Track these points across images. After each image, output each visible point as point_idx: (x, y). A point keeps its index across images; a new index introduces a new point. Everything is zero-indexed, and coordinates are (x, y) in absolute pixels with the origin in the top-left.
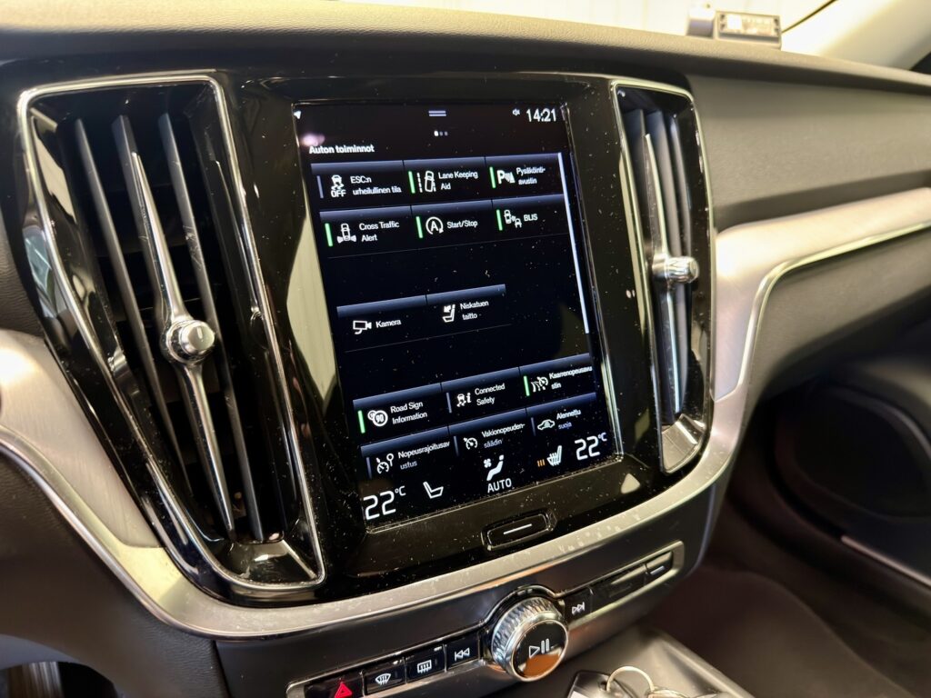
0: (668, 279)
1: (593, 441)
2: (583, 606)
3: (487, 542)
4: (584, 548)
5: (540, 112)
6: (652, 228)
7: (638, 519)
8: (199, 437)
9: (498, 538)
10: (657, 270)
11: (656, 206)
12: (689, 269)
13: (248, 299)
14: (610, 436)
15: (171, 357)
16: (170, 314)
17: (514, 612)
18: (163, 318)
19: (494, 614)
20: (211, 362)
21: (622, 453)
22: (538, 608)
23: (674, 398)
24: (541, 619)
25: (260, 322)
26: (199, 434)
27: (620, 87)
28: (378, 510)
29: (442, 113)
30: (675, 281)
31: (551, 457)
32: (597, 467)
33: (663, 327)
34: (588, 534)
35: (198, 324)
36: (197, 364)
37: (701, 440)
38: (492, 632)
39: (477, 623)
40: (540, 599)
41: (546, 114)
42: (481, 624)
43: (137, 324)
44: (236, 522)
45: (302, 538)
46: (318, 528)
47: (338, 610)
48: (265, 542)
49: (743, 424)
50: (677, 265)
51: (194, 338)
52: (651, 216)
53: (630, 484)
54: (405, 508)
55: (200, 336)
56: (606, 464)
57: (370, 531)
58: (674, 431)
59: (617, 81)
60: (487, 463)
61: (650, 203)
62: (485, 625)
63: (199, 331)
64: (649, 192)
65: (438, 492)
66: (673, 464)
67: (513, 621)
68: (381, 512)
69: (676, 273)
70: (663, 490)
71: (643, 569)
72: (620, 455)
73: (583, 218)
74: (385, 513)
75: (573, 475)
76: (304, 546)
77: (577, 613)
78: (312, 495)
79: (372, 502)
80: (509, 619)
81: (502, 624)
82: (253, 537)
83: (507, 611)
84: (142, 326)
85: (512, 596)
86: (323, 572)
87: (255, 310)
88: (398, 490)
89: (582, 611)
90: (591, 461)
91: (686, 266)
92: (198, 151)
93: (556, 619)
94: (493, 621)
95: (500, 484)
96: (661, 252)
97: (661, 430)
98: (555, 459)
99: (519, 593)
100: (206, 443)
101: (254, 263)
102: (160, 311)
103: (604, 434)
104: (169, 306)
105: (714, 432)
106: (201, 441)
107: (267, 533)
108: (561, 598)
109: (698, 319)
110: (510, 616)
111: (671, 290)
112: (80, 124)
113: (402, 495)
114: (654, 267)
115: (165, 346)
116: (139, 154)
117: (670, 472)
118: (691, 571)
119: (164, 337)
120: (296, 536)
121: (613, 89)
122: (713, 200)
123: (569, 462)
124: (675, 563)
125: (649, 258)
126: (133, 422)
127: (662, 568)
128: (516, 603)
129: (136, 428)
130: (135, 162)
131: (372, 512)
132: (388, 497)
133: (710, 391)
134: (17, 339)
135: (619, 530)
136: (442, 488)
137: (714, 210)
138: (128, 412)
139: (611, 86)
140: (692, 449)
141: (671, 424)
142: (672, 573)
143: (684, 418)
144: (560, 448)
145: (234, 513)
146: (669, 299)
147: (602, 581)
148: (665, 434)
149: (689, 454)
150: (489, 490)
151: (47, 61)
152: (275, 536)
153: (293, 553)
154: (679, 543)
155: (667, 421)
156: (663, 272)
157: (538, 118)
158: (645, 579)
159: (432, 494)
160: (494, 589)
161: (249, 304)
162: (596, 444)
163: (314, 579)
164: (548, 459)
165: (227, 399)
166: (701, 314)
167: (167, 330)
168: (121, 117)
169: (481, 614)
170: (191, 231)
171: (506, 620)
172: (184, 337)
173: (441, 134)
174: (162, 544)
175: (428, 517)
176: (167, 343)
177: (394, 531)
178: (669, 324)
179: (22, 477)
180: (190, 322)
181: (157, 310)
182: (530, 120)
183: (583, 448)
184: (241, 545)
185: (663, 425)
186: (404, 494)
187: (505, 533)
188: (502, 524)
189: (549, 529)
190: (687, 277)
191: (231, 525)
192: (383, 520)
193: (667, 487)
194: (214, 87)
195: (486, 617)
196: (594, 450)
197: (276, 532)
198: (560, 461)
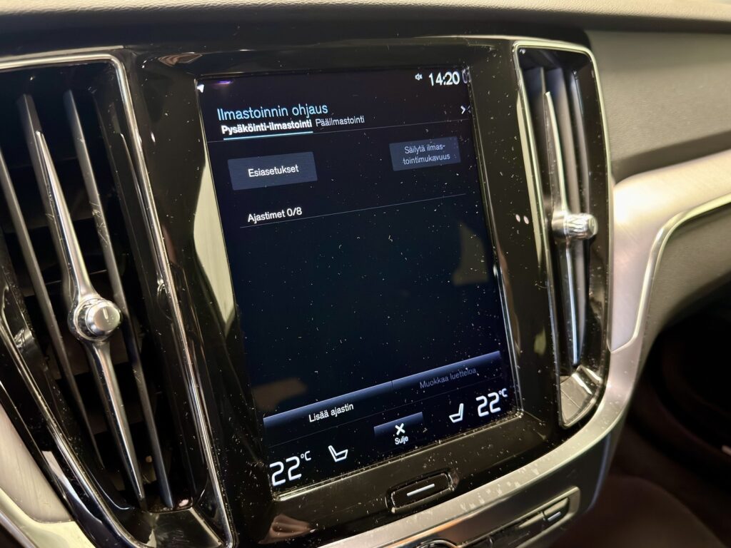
0: (568, 235)
1: (494, 398)
3: (390, 506)
4: (486, 505)
5: (442, 76)
6: (552, 185)
7: (537, 473)
8: (109, 411)
9: (402, 499)
10: (556, 226)
11: (556, 163)
12: (587, 226)
13: (154, 272)
14: (510, 392)
15: (78, 335)
16: (77, 292)
18: (70, 296)
20: (118, 339)
21: (522, 410)
23: (572, 350)
25: (165, 296)
26: (108, 407)
27: (521, 49)
28: (284, 475)
30: (574, 238)
32: (498, 424)
34: (489, 491)
35: (104, 303)
36: (105, 342)
37: (597, 394)
41: (448, 77)
43: (45, 302)
44: (146, 487)
45: (210, 508)
46: (225, 500)
48: (174, 509)
49: (638, 374)
50: (576, 222)
51: (100, 318)
52: (551, 173)
54: (309, 474)
55: (106, 317)
56: (506, 421)
57: (277, 498)
58: (572, 383)
59: (519, 42)
61: (550, 159)
63: (105, 312)
64: (549, 150)
65: (343, 455)
66: (572, 417)
68: (287, 478)
69: (576, 230)
70: (560, 443)
71: (540, 516)
72: (520, 411)
73: (484, 180)
74: (291, 478)
75: (475, 432)
78: (217, 468)
79: (278, 468)
82: (164, 503)
84: (50, 304)
86: (232, 542)
87: (160, 282)
88: (304, 456)
90: (492, 417)
91: (586, 223)
96: (560, 209)
97: (560, 381)
100: (115, 417)
101: (159, 242)
102: (67, 287)
103: (505, 389)
104: (76, 284)
105: (609, 385)
107: (177, 499)
109: (597, 272)
111: (570, 246)
113: (307, 459)
114: (553, 223)
115: (73, 325)
116: (44, 132)
117: (568, 425)
119: (72, 316)
120: (204, 505)
121: (515, 51)
122: (611, 154)
123: (472, 420)
124: (571, 507)
125: (549, 214)
127: (558, 513)
129: (45, 408)
130: (39, 141)
131: (278, 478)
132: (294, 463)
133: (607, 342)
135: (518, 486)
136: (346, 451)
137: (612, 163)
138: (37, 393)
139: (513, 48)
141: (569, 375)
142: (568, 516)
143: (581, 369)
144: (462, 406)
146: (568, 255)
147: (501, 531)
148: (564, 385)
149: (586, 407)
152: (185, 502)
154: (576, 489)
155: (566, 371)
156: (562, 228)
157: (441, 82)
158: (543, 525)
159: (338, 457)
161: (155, 278)
162: (496, 401)
165: (135, 372)
166: (599, 268)
167: (74, 308)
168: (25, 96)
170: (97, 208)
172: (90, 317)
174: (74, 518)
175: (333, 482)
176: (74, 320)
177: (300, 497)
178: (568, 280)
180: (97, 301)
182: (433, 84)
183: (484, 405)
184: (151, 514)
185: (562, 375)
186: (310, 459)
187: (409, 494)
188: (405, 486)
189: (451, 488)
190: (586, 234)
191: (141, 495)
192: (289, 486)
193: (565, 440)
194: (116, 65)
196: (495, 406)
197: (185, 498)
198: (462, 419)
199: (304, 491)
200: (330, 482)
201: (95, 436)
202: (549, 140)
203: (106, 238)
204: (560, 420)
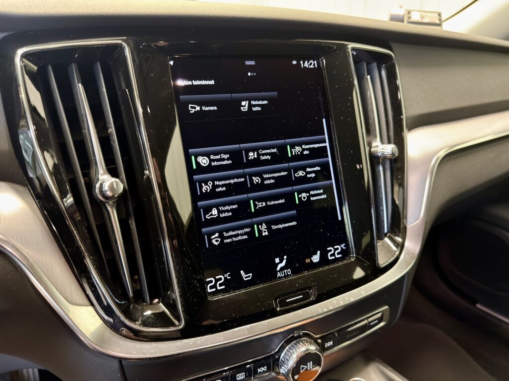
0: (381, 157)
1: (338, 249)
2: (331, 343)
3: (277, 306)
4: (333, 310)
5: (308, 62)
6: (371, 128)
7: (364, 293)
8: (114, 244)
9: (283, 303)
10: (374, 152)
11: (374, 116)
12: (392, 151)
13: (142, 166)
14: (347, 246)
15: (99, 198)
16: (99, 174)
17: (292, 346)
18: (94, 176)
19: (281, 347)
20: (121, 201)
21: (355, 256)
22: (306, 344)
23: (384, 224)
24: (308, 350)
25: (149, 179)
26: (114, 242)
27: (353, 49)
28: (214, 286)
29: (252, 63)
30: (385, 158)
31: (314, 258)
32: (340, 264)
33: (377, 184)
34: (335, 302)
35: (114, 179)
36: (113, 202)
37: (399, 249)
38: (279, 357)
39: (271, 352)
40: (307, 339)
41: (311, 64)
42: (273, 353)
43: (80, 179)
44: (134, 292)
45: (171, 302)
46: (181, 296)
47: (191, 343)
48: (150, 304)
49: (423, 240)
50: (387, 149)
51: (111, 187)
52: (371, 121)
53: (359, 273)
54: (230, 285)
55: (115, 187)
56: (345, 262)
57: (210, 298)
58: (384, 243)
59: (351, 45)
60: (277, 260)
61: (370, 113)
62: (275, 353)
63: (115, 184)
64: (369, 108)
65: (249, 277)
66: (384, 262)
67: (291, 351)
68: (216, 288)
69: (385, 153)
70: (378, 277)
71: (366, 322)
72: (353, 257)
73: (332, 122)
74: (219, 288)
75: (326, 268)
77: (328, 347)
78: (177, 277)
79: (211, 282)
80: (289, 350)
81: (285, 353)
82: (144, 301)
83: (288, 345)
85: (291, 337)
86: (183, 322)
87: (147, 172)
88: (226, 275)
89: (331, 345)
90: (336, 260)
91: (391, 149)
92: (116, 83)
93: (316, 350)
94: (280, 351)
95: (284, 272)
96: (376, 141)
97: (377, 243)
98: (316, 258)
99: (295, 335)
100: (118, 247)
101: (146, 146)
102: (93, 172)
103: (344, 244)
104: (98, 170)
105: (407, 244)
106: (115, 246)
107: (152, 299)
108: (319, 338)
109: (397, 179)
110: (289, 348)
111: (382, 163)
112: (50, 68)
113: (228, 278)
114: (372, 150)
115: (95, 192)
116: (82, 84)
117: (382, 266)
118: (393, 323)
119: (95, 187)
120: (168, 301)
121: (350, 50)
122: (405, 112)
123: (324, 260)
124: (384, 318)
125: (370, 145)
126: (76, 235)
127: (377, 321)
128: (293, 341)
129: (78, 238)
130: (80, 89)
131: (211, 288)
132: (220, 279)
133: (405, 221)
134: (13, 188)
135: (352, 300)
136: (251, 274)
137: (406, 118)
138: (74, 229)
139: (348, 48)
140: (395, 254)
141: (383, 239)
142: (382, 324)
143: (390, 236)
144: (319, 252)
145: (133, 287)
146: (381, 168)
147: (342, 329)
148: (379, 244)
149: (393, 256)
150: (278, 275)
151: (32, 33)
152: (156, 300)
153: (166, 311)
154: (386, 307)
155: (380, 238)
156: (378, 153)
157: (307, 66)
158: (367, 328)
159: (246, 278)
160: (281, 333)
161: (143, 169)
163: (178, 326)
164: (312, 258)
165: (130, 222)
166: (399, 177)
167: (97, 183)
168: (73, 64)
169: (273, 347)
170: (111, 128)
171: (287, 351)
172: (106, 187)
173: (252, 74)
174: (92, 305)
175: (243, 291)
176: (96, 190)
177: (224, 299)
178: (381, 182)
179: (14, 265)
180: (109, 179)
181: (92, 171)
182: (302, 67)
183: (332, 252)
184: (136, 306)
185: (378, 240)
186: (230, 278)
187: (287, 301)
188: (285, 295)
189: (312, 299)
190: (391, 156)
191: (131, 294)
192: (218, 292)
193: (380, 275)
194: (125, 47)
195: (276, 349)
196: (338, 254)
197: (157, 298)
198: (319, 260)
199: (226, 295)
200: (241, 291)
201: (106, 260)
202: (369, 102)
203: (116, 144)
204: (377, 263)
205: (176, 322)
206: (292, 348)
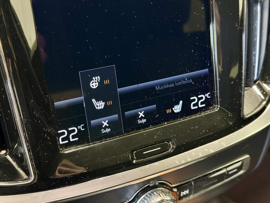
3: (133, 159)
4: (191, 162)
7: (225, 145)
9: (140, 156)
14: (212, 95)
19: (136, 196)
21: (219, 106)
23: (254, 70)
28: (67, 138)
31: (175, 108)
32: (203, 114)
33: (253, 25)
34: (194, 154)
37: (267, 98)
39: (125, 202)
40: (163, 189)
45: (20, 155)
46: (29, 150)
54: (83, 138)
56: (208, 112)
57: (62, 151)
58: (252, 91)
62: (130, 202)
66: (249, 112)
68: (69, 140)
70: (241, 128)
71: (224, 171)
72: (217, 107)
74: (71, 140)
75: (188, 118)
76: (21, 160)
79: (63, 133)
83: (143, 195)
85: (147, 187)
86: (33, 176)
88: (80, 127)
90: (199, 110)
93: (171, 200)
94: (135, 199)
97: (244, 90)
98: (177, 109)
99: (151, 185)
103: (209, 93)
108: (175, 187)
111: (261, 2)
113: (82, 130)
117: (246, 117)
120: (15, 154)
123: (186, 111)
124: (244, 167)
127: (236, 170)
131: (63, 140)
132: (74, 131)
135: (212, 151)
140: (262, 103)
141: (251, 87)
142: (241, 172)
143: (259, 83)
144: (181, 102)
146: (259, 7)
147: (200, 178)
148: (246, 93)
149: (259, 106)
152: (4, 152)
154: (248, 156)
155: (248, 85)
158: (225, 176)
162: (203, 100)
163: (27, 180)
164: (173, 109)
169: (128, 197)
175: (98, 144)
177: (77, 151)
178: (257, 24)
183: (195, 102)
185: (246, 87)
186: (84, 129)
187: (144, 153)
188: (143, 148)
189: (170, 150)
192: (70, 144)
193: (244, 126)
195: (130, 198)
196: (202, 103)
197: (4, 150)
198: (180, 110)
199: (80, 148)
200: (96, 143)
204: (242, 113)
205: (25, 176)
206: (146, 198)
